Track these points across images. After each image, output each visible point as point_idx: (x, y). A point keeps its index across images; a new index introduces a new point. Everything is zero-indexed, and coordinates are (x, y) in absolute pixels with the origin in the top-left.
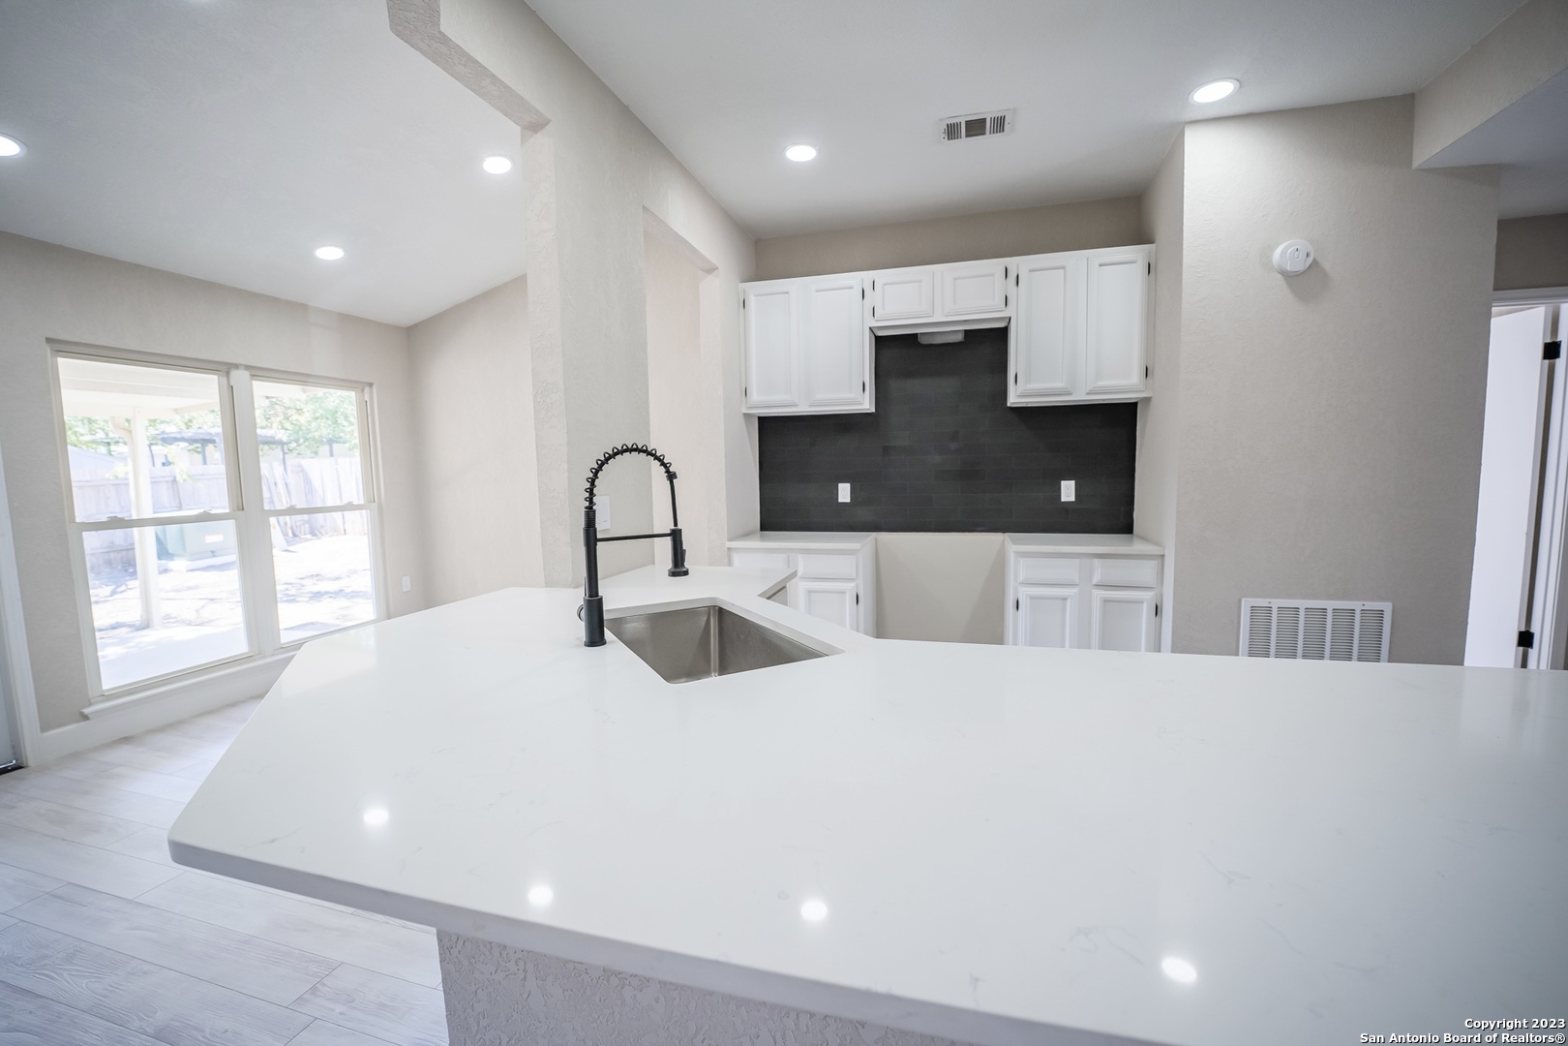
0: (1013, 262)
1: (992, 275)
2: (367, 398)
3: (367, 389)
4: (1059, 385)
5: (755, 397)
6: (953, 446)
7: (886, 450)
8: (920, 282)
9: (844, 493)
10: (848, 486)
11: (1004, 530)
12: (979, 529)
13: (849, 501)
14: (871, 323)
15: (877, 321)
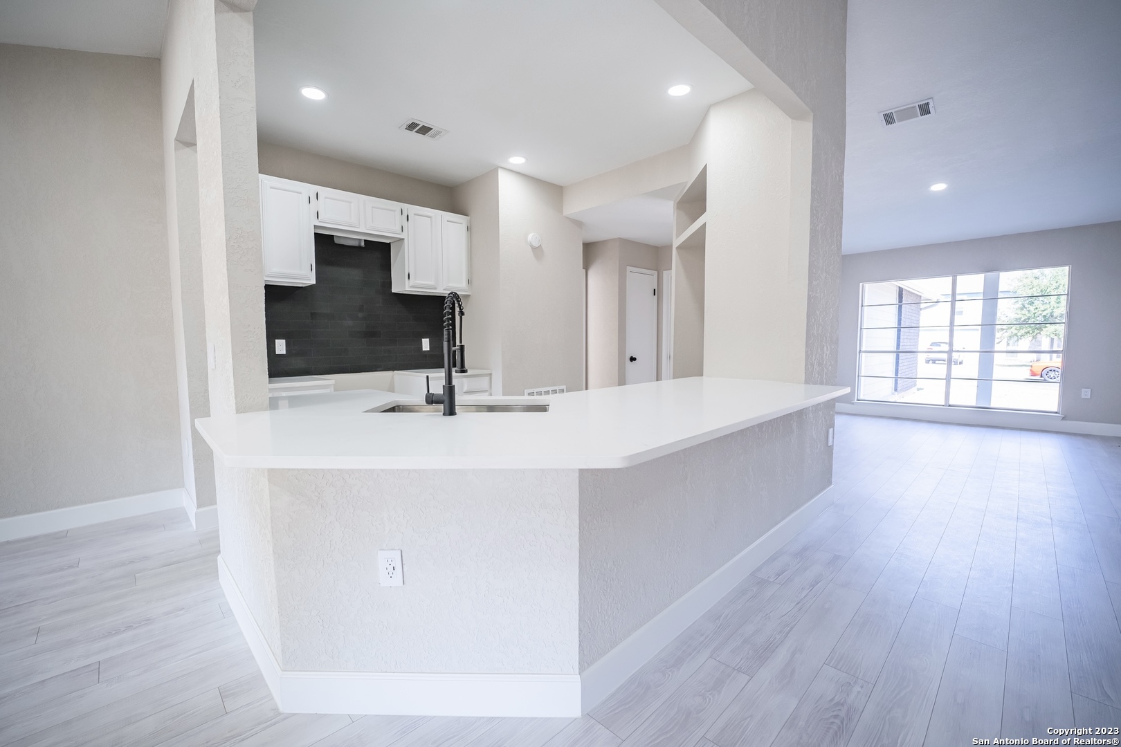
0: (406, 206)
1: (394, 211)
4: (431, 283)
6: (360, 315)
7: (313, 315)
8: (350, 203)
9: (281, 347)
10: (283, 342)
11: (393, 369)
12: (378, 369)
13: (285, 353)
14: (316, 222)
15: (320, 222)
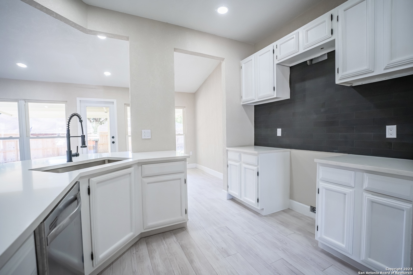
0: (335, 10)
1: (325, 21)
2: (184, 110)
3: (184, 108)
5: (244, 98)
6: (322, 110)
8: (294, 38)
9: (279, 132)
13: (281, 136)
14: (277, 62)
15: (278, 60)
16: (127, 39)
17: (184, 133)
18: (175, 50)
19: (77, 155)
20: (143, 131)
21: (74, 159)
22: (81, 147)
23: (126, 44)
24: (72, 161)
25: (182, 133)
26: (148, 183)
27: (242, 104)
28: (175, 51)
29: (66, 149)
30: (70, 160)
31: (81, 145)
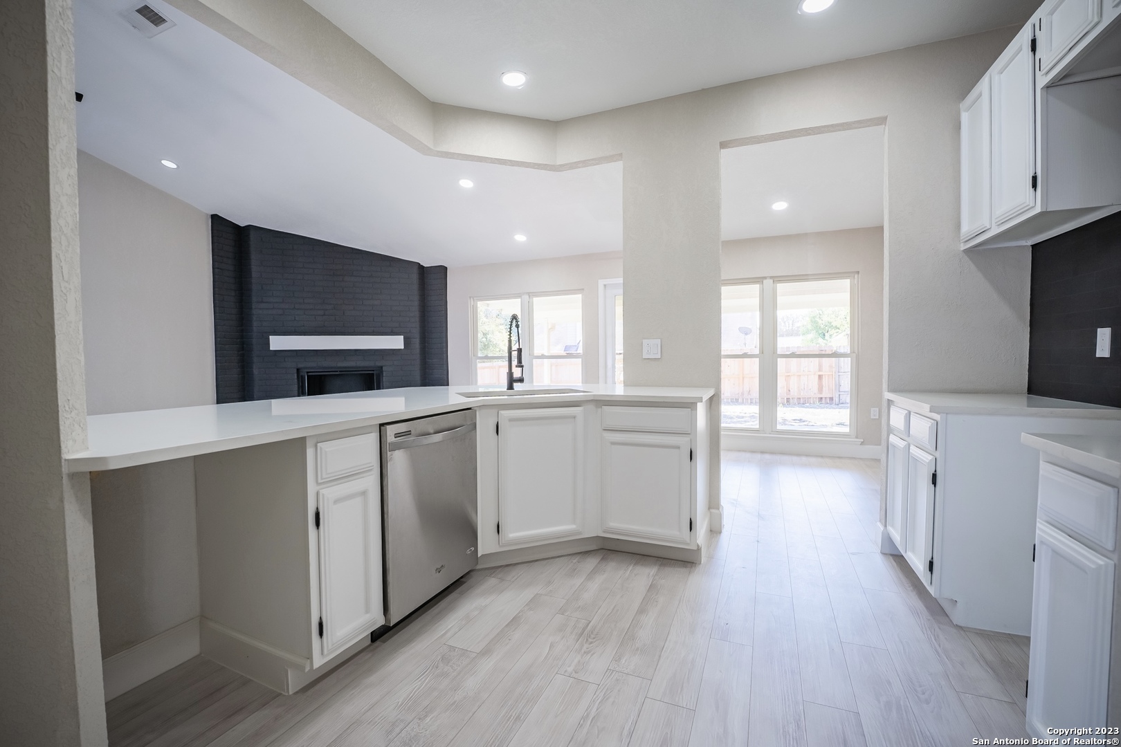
2: (856, 282)
3: (856, 276)
5: (966, 228)
9: (1103, 342)
10: (1108, 331)
13: (1108, 355)
14: (1043, 81)
15: (1047, 73)
16: (619, 157)
17: (853, 352)
18: (723, 145)
19: (521, 380)
20: (645, 342)
21: (517, 386)
22: (516, 366)
23: (615, 170)
24: (513, 389)
25: (848, 350)
26: (613, 443)
27: (962, 249)
28: (723, 148)
29: (507, 370)
30: (510, 387)
31: (516, 364)
